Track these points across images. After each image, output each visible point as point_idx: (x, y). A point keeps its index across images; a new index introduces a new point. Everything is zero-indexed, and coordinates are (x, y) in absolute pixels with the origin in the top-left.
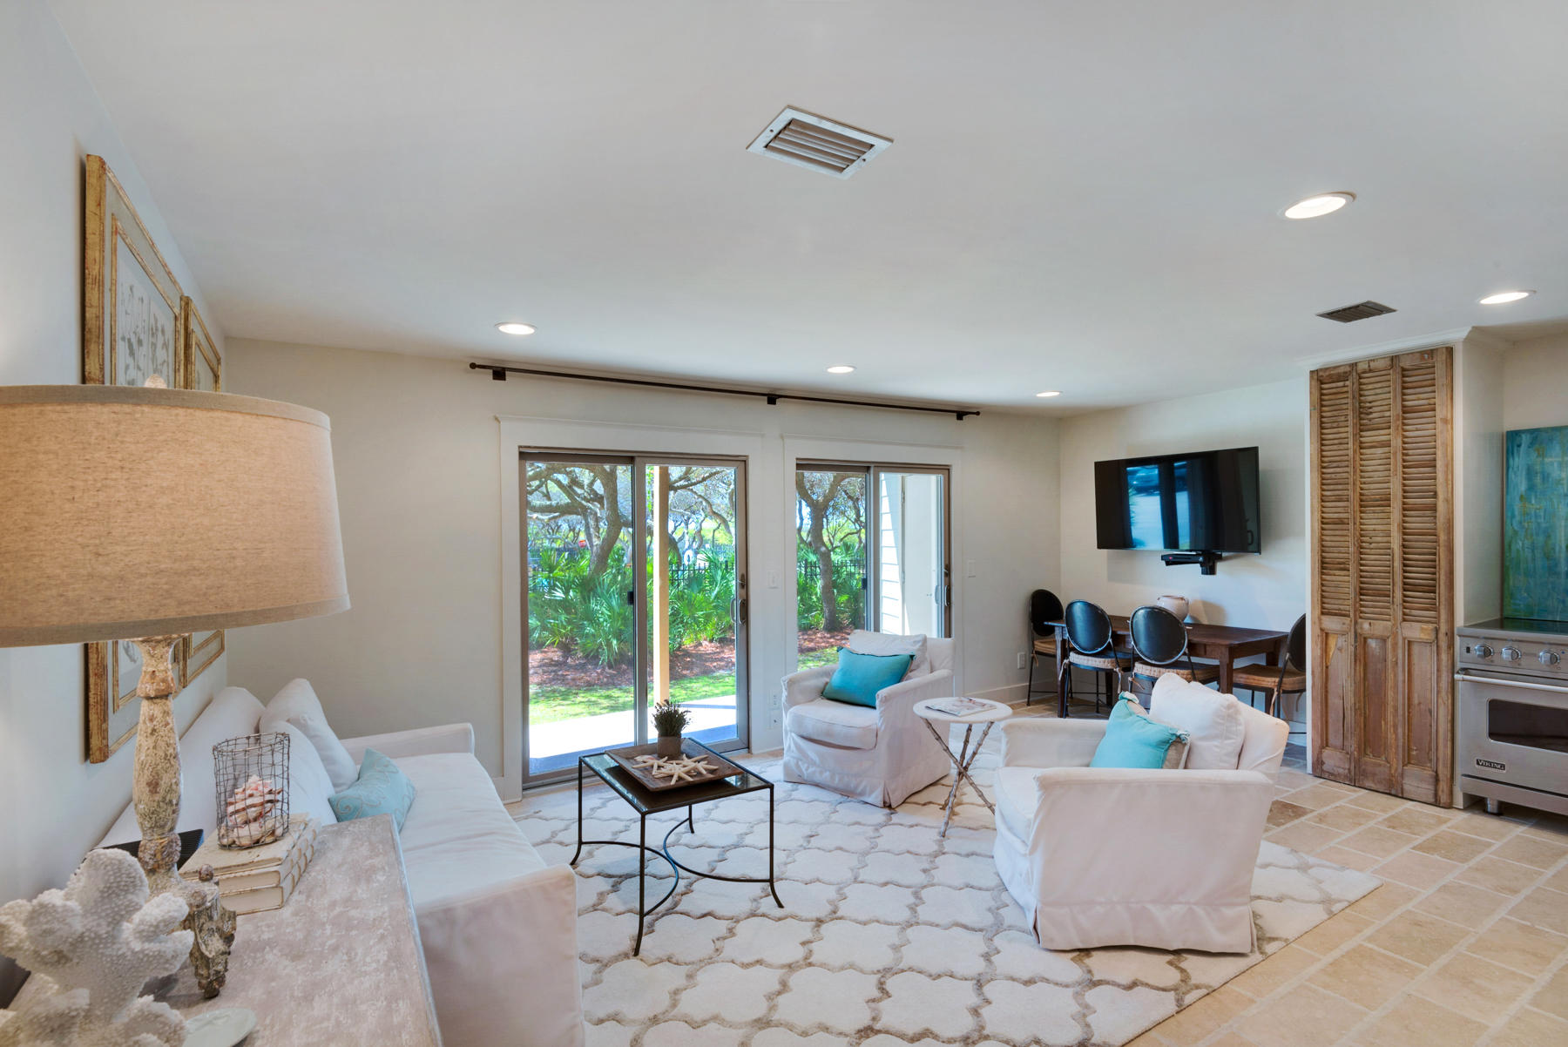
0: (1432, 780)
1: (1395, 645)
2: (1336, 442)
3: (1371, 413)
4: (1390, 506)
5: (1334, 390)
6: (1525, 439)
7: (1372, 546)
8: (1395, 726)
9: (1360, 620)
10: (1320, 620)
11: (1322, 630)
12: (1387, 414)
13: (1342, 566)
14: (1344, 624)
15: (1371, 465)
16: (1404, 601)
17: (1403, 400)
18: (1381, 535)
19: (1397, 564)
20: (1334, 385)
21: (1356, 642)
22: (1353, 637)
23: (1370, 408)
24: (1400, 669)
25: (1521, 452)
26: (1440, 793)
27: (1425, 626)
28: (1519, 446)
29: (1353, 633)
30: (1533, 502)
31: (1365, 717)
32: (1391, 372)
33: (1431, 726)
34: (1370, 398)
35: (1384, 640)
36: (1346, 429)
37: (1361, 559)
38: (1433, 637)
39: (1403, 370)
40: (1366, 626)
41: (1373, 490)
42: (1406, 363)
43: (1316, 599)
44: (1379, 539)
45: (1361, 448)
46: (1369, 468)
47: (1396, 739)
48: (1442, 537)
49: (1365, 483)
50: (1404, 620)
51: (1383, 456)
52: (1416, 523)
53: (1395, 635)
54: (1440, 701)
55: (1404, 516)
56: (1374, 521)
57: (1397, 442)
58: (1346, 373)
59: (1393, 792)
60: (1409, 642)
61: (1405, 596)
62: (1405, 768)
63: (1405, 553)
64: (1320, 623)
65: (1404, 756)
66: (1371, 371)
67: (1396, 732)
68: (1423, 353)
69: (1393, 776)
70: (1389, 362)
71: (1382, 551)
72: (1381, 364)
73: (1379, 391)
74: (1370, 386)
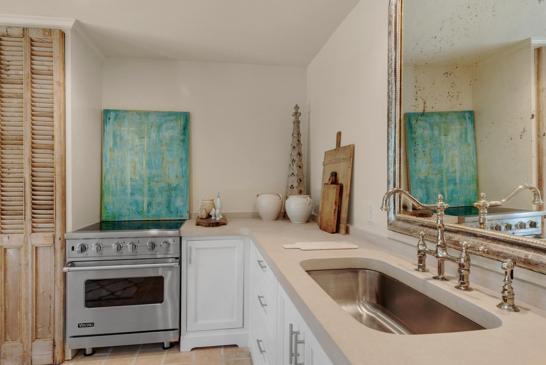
0: (52, 346)
1: (26, 251)
4: (23, 145)
6: (112, 115)
7: (11, 175)
8: (27, 314)
12: (21, 72)
16: (33, 217)
17: (32, 64)
18: (17, 167)
19: (28, 190)
23: (8, 66)
24: (30, 270)
25: (110, 123)
26: (56, 354)
27: (46, 234)
28: (109, 119)
30: (116, 152)
31: (5, 311)
32: (23, 40)
33: (51, 307)
34: (8, 58)
35: (18, 249)
38: (51, 242)
39: (32, 40)
41: (10, 131)
42: (34, 35)
44: (15, 170)
45: (2, 97)
46: (8, 114)
47: (27, 323)
48: (58, 169)
49: (5, 125)
50: (33, 232)
51: (18, 105)
52: (40, 158)
53: (26, 243)
54: (56, 288)
55: (33, 153)
56: (11, 156)
57: (27, 96)
60: (36, 247)
61: (33, 213)
62: (33, 343)
63: (33, 181)
65: (32, 335)
66: (8, 36)
67: (27, 318)
68: (44, 30)
69: (24, 352)
70: (22, 32)
71: (17, 180)
72: (18, 32)
73: (13, 53)
74: (8, 48)
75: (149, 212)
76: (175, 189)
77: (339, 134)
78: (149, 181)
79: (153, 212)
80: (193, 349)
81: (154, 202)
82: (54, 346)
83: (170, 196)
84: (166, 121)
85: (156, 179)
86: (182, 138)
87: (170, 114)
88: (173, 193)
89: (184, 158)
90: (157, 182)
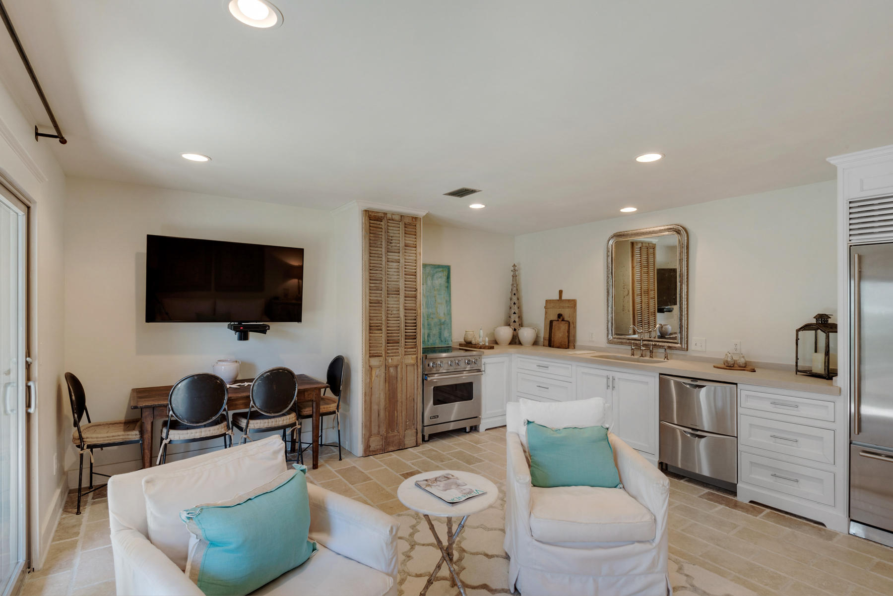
0: (415, 434)
1: (401, 369)
2: (376, 255)
3: (391, 243)
4: (400, 295)
5: (375, 225)
7: (392, 316)
8: (401, 412)
9: (387, 358)
10: (369, 360)
11: (370, 366)
12: (398, 245)
13: (379, 328)
14: (380, 361)
15: (392, 271)
16: (406, 345)
17: (405, 240)
18: (396, 310)
19: (403, 325)
20: (376, 222)
21: (386, 370)
22: (384, 368)
23: (392, 240)
24: (403, 381)
26: (418, 439)
27: (413, 357)
29: (384, 366)
31: (389, 412)
32: (401, 223)
33: (414, 407)
34: (392, 235)
35: (396, 367)
36: (381, 249)
37: (388, 324)
38: (416, 362)
39: (406, 224)
40: (390, 361)
41: (392, 285)
42: (407, 220)
43: (367, 348)
44: (395, 312)
45: (388, 262)
46: (391, 273)
47: (402, 419)
49: (389, 281)
50: (405, 354)
51: (397, 267)
52: (410, 305)
53: (402, 363)
54: (418, 392)
55: (405, 300)
56: (393, 302)
57: (402, 261)
58: (382, 217)
59: (401, 448)
61: (406, 342)
62: (405, 432)
63: (405, 319)
64: (369, 362)
65: (404, 427)
66: (392, 220)
67: (402, 415)
68: (413, 218)
69: (400, 439)
70: (400, 218)
71: (396, 319)
72: (397, 218)
73: (395, 232)
74: (392, 228)
75: (428, 341)
76: (444, 323)
77: (561, 292)
78: (428, 317)
79: (431, 341)
80: (486, 430)
81: (431, 334)
82: (417, 433)
83: (440, 329)
84: (436, 272)
85: (432, 316)
86: (446, 284)
87: (439, 266)
88: (443, 326)
89: (448, 300)
90: (433, 318)
